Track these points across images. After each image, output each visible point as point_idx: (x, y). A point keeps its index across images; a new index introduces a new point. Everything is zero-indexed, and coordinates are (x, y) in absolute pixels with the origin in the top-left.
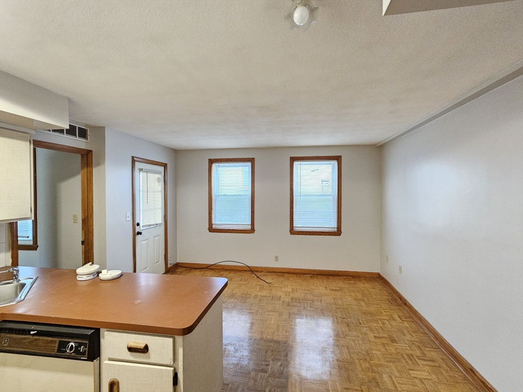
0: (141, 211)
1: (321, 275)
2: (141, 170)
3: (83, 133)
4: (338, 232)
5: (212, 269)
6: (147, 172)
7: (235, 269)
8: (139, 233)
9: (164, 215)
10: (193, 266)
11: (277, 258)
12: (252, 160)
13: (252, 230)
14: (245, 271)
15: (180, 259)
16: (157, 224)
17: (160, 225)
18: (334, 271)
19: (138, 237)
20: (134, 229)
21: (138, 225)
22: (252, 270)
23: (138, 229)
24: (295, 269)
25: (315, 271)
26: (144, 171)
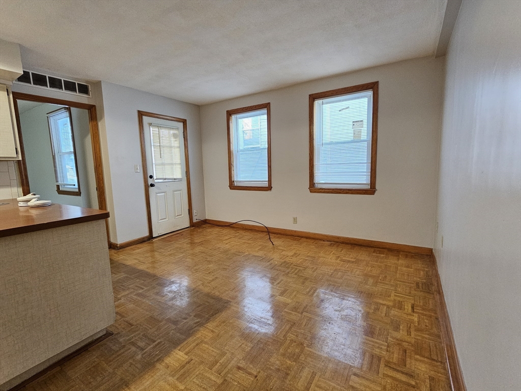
0: (154, 165)
1: (347, 244)
2: (150, 124)
3: (84, 89)
4: (371, 190)
5: (234, 228)
6: (158, 126)
7: (254, 228)
8: (152, 185)
9: (185, 170)
10: (218, 224)
11: (295, 220)
12: (267, 106)
13: (269, 188)
14: (262, 232)
15: (209, 216)
16: (175, 179)
17: (180, 180)
18: (365, 240)
19: (151, 189)
20: (146, 181)
21: (151, 177)
22: (269, 232)
23: (150, 181)
24: (315, 234)
25: (338, 238)
26: (155, 126)
